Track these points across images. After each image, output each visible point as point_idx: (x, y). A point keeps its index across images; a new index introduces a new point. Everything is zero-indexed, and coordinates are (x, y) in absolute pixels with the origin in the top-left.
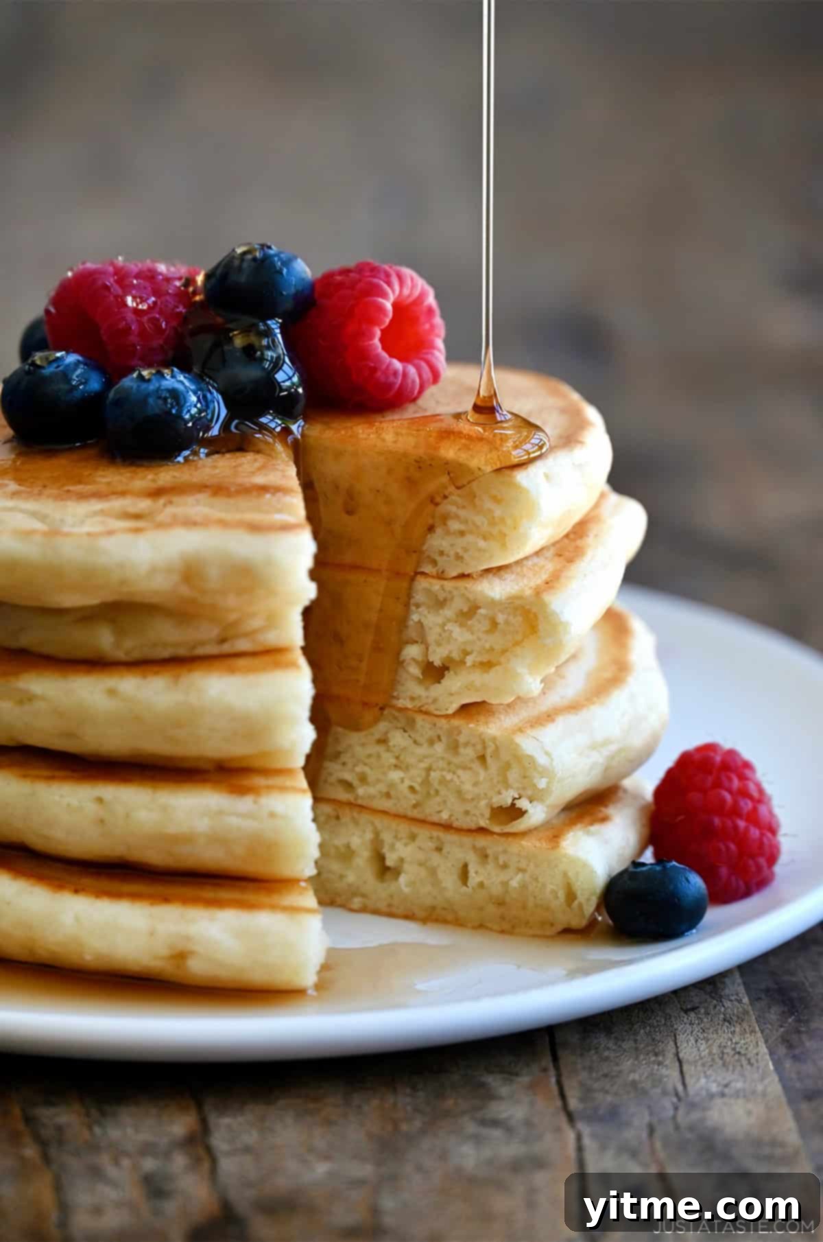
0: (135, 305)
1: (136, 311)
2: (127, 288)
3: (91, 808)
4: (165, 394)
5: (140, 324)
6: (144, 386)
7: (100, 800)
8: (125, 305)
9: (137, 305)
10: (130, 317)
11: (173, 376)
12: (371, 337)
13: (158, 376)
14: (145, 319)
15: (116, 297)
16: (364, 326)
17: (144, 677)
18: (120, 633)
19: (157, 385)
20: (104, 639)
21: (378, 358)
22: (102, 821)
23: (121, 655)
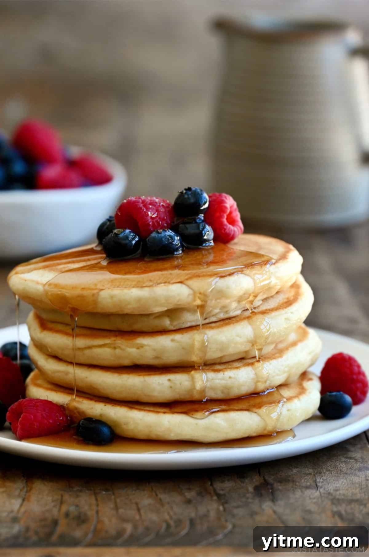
0: (151, 215)
1: (151, 218)
2: (148, 209)
3: (167, 383)
4: (168, 237)
5: (153, 222)
6: (160, 235)
7: (169, 380)
8: (148, 215)
9: (152, 215)
10: (150, 220)
11: (168, 231)
12: (224, 218)
13: (164, 232)
14: (155, 220)
15: (145, 212)
16: (222, 214)
17: (182, 334)
18: (172, 320)
19: (164, 234)
20: (167, 323)
21: (226, 225)
22: (171, 387)
23: (172, 328)
